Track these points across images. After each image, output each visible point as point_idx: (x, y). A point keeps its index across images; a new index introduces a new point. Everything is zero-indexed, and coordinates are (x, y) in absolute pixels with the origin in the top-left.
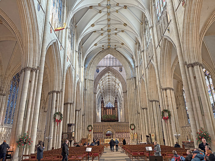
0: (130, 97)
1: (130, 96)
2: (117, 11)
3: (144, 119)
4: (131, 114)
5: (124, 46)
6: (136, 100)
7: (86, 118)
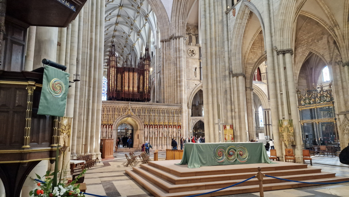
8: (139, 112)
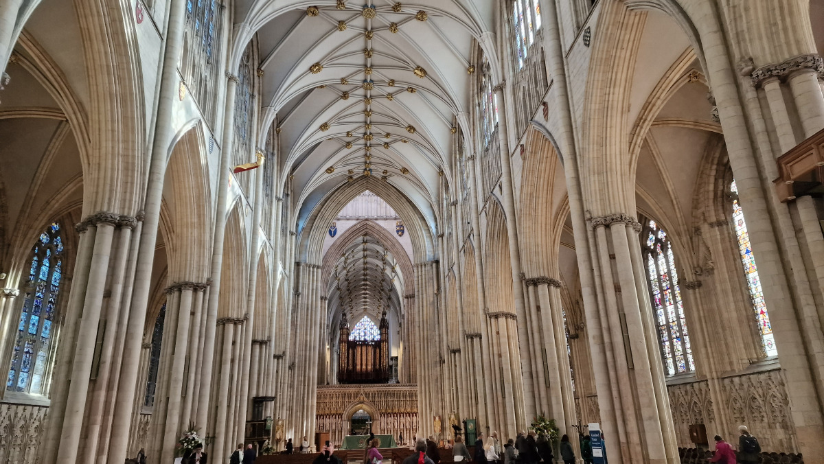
0: (421, 317)
1: (421, 314)
2: (390, 96)
3: (454, 380)
4: (424, 365)
5: (407, 175)
6: (437, 326)
7: (296, 375)
8: (374, 397)
